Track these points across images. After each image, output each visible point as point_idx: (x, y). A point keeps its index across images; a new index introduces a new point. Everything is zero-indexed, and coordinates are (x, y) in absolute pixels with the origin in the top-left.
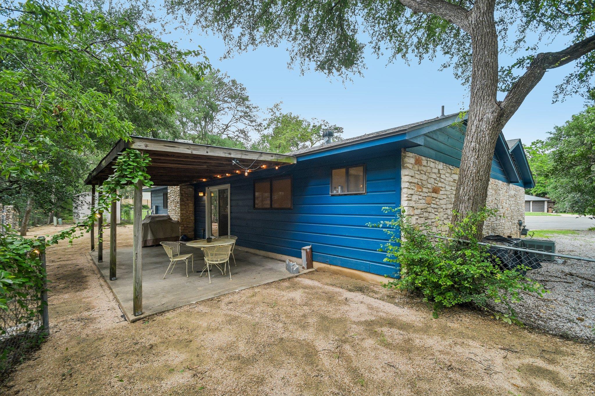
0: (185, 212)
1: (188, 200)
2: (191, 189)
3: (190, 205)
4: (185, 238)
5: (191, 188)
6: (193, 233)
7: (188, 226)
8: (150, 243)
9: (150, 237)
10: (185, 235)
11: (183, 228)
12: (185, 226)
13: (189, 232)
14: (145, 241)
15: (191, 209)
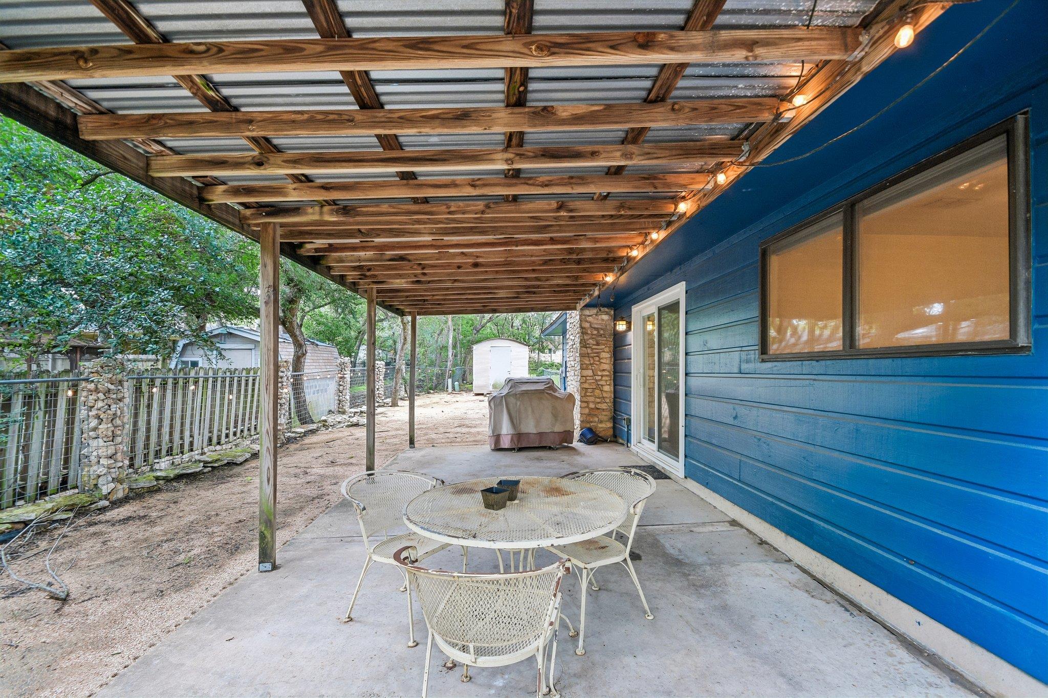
0: (590, 373)
1: (598, 344)
2: (605, 317)
3: (603, 355)
4: (589, 436)
5: (607, 313)
6: (610, 425)
7: (599, 406)
8: (506, 443)
9: (506, 429)
10: (590, 430)
11: (587, 411)
12: (592, 406)
13: (601, 422)
14: (497, 438)
15: (606, 367)
